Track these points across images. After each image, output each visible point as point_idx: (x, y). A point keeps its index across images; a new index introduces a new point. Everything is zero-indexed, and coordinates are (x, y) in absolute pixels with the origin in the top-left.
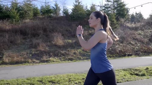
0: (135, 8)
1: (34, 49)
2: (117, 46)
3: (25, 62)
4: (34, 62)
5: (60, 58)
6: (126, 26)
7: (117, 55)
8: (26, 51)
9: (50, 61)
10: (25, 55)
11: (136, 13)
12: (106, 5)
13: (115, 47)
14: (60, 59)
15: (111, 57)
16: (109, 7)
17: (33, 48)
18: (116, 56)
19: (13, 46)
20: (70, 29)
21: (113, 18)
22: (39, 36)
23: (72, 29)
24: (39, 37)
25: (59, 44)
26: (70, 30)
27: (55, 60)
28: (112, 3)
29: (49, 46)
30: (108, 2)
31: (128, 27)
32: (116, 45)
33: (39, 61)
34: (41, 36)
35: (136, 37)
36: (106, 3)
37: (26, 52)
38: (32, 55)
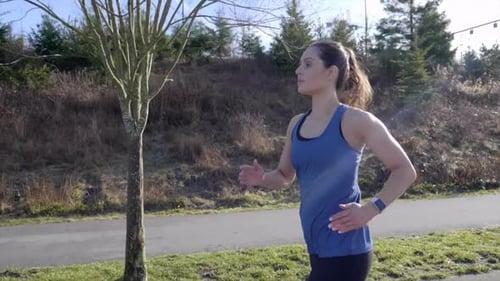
0: (472, 32)
1: (185, 166)
2: (444, 157)
3: (174, 205)
4: (199, 206)
5: (274, 194)
6: (455, 91)
7: (452, 184)
8: (164, 170)
9: (249, 202)
10: (165, 184)
11: (484, 50)
12: (384, 21)
13: (438, 159)
14: (275, 196)
15: (433, 192)
16: (397, 30)
17: (180, 160)
18: (449, 189)
19: (119, 156)
20: (280, 102)
21: (417, 66)
22: (188, 122)
23: (285, 101)
24: (192, 126)
25: (261, 150)
26: (280, 106)
27: (261, 200)
28: (403, 17)
29: (229, 156)
30: (392, 14)
31: (462, 94)
32: (441, 153)
33: (213, 203)
34: (195, 123)
35: (496, 127)
36: (386, 15)
37: (165, 176)
38: (186, 184)
